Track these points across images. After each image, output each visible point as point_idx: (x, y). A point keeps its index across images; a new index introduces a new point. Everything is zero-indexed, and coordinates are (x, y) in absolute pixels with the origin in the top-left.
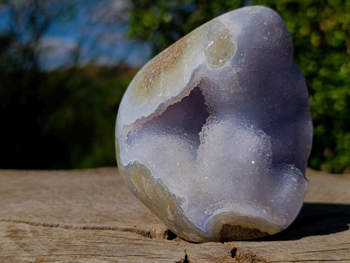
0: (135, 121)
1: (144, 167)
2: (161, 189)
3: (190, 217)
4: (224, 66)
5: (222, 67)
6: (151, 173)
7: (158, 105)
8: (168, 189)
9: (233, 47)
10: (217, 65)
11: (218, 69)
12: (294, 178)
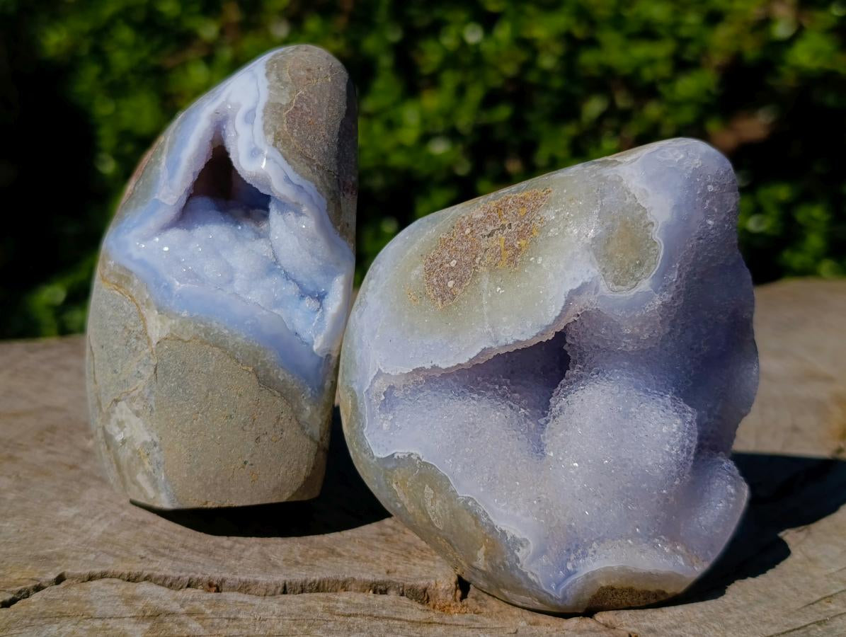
0: (411, 370)
1: (433, 468)
2: (473, 516)
3: (532, 573)
4: (637, 290)
5: (633, 292)
6: (449, 484)
7: (479, 350)
8: (489, 519)
9: (656, 248)
10: (623, 285)
11: (624, 295)
12: (729, 487)
